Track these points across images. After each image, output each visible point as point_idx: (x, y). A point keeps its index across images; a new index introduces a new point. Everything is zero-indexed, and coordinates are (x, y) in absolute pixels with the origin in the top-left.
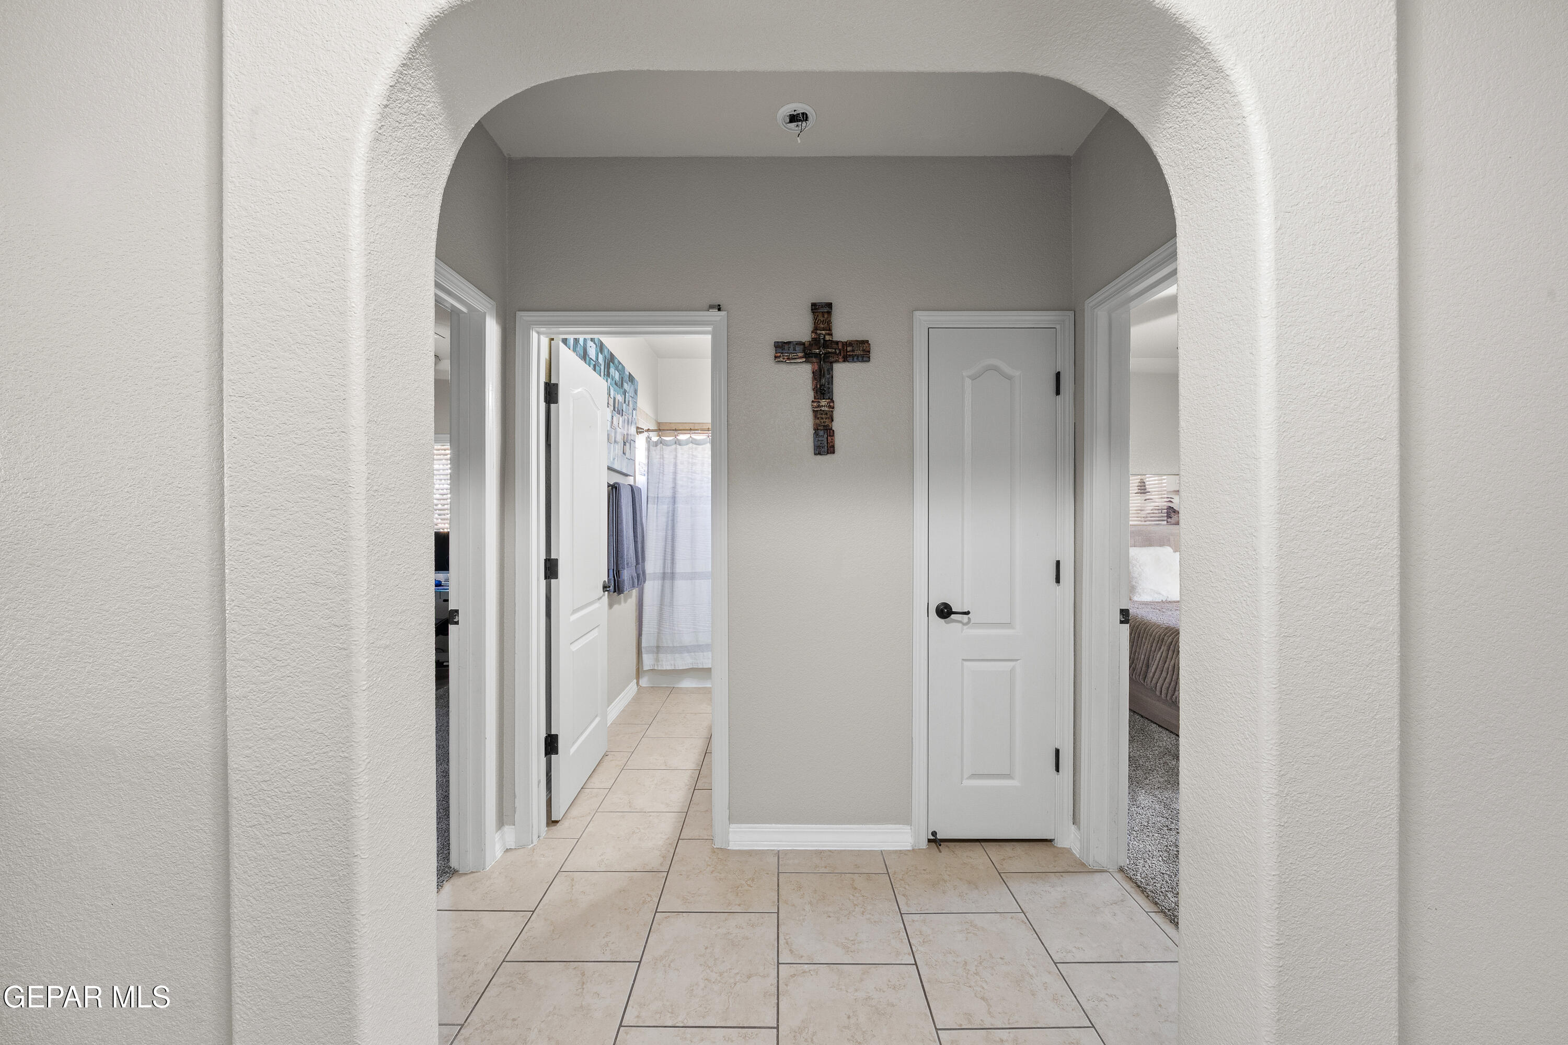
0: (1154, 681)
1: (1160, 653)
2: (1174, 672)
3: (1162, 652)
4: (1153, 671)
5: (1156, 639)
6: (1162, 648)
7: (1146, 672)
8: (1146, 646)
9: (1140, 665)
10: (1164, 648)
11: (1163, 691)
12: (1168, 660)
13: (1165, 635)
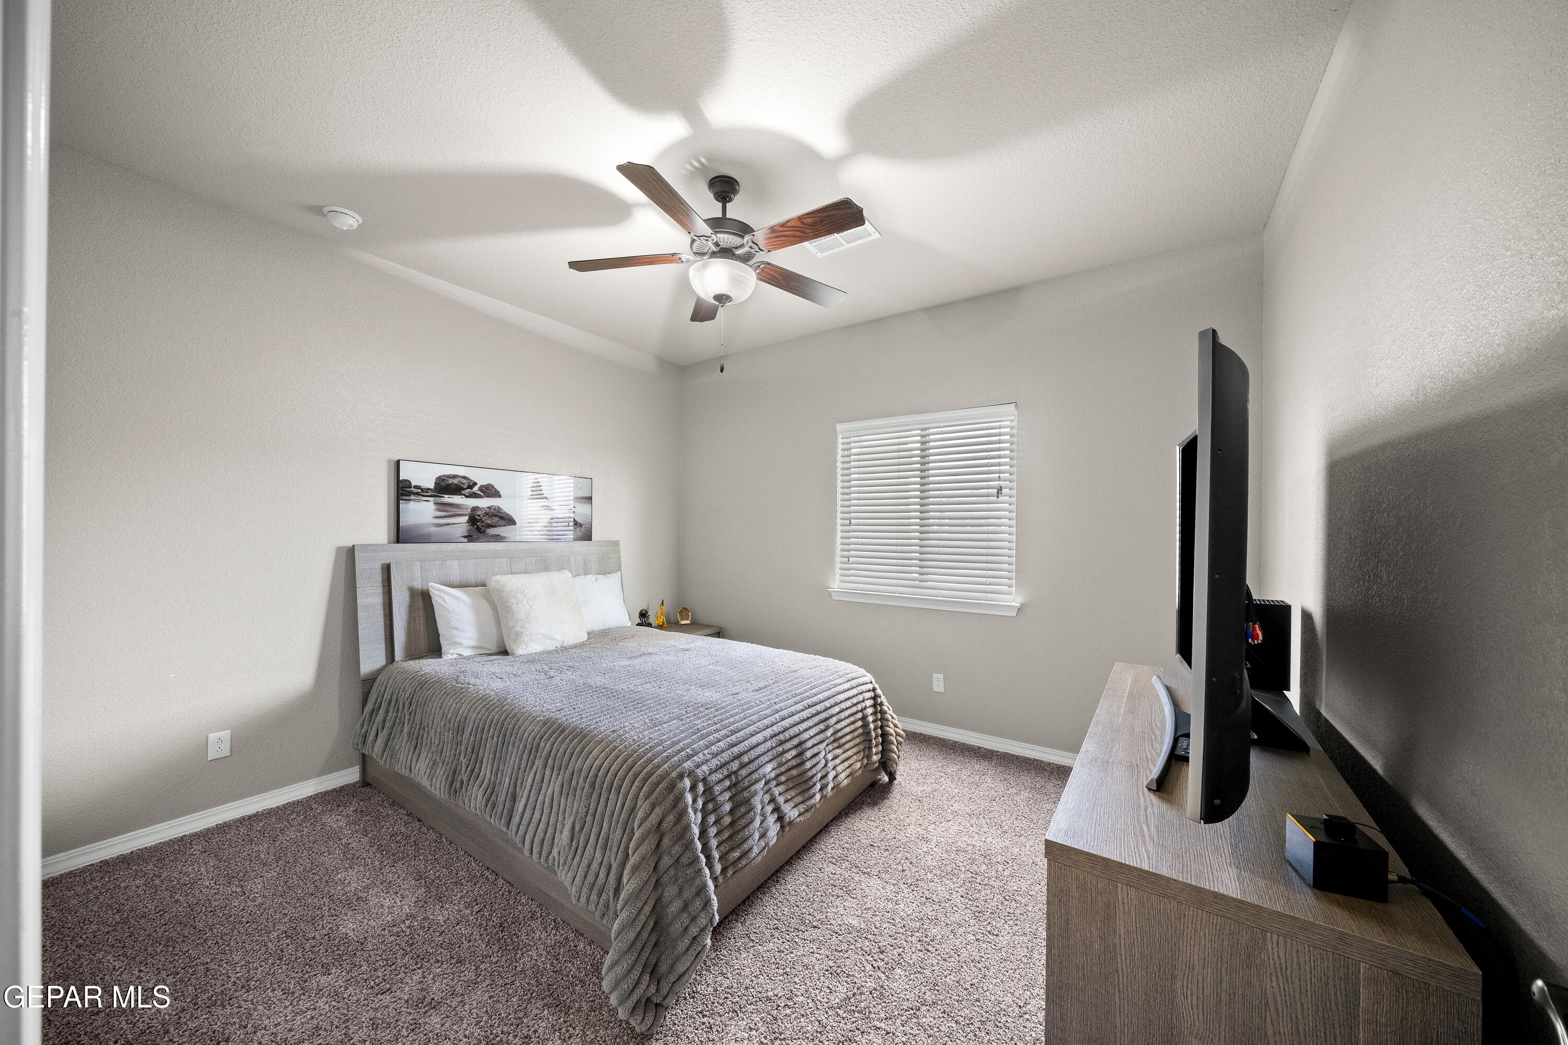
0: (521, 832)
1: (532, 775)
2: (552, 809)
3: (536, 773)
4: (520, 810)
5: (529, 747)
6: (537, 763)
7: (511, 810)
8: (513, 759)
9: (503, 797)
10: (539, 763)
11: (534, 848)
12: (544, 786)
13: (541, 738)
